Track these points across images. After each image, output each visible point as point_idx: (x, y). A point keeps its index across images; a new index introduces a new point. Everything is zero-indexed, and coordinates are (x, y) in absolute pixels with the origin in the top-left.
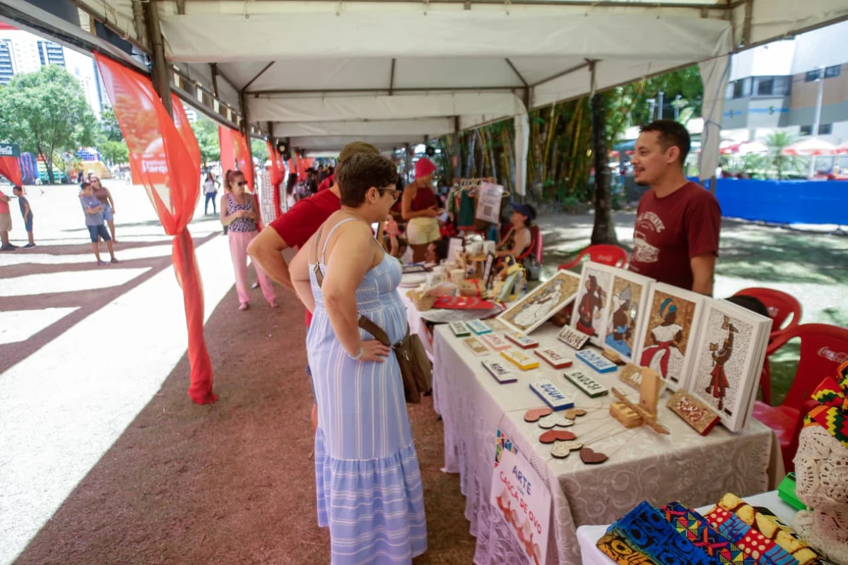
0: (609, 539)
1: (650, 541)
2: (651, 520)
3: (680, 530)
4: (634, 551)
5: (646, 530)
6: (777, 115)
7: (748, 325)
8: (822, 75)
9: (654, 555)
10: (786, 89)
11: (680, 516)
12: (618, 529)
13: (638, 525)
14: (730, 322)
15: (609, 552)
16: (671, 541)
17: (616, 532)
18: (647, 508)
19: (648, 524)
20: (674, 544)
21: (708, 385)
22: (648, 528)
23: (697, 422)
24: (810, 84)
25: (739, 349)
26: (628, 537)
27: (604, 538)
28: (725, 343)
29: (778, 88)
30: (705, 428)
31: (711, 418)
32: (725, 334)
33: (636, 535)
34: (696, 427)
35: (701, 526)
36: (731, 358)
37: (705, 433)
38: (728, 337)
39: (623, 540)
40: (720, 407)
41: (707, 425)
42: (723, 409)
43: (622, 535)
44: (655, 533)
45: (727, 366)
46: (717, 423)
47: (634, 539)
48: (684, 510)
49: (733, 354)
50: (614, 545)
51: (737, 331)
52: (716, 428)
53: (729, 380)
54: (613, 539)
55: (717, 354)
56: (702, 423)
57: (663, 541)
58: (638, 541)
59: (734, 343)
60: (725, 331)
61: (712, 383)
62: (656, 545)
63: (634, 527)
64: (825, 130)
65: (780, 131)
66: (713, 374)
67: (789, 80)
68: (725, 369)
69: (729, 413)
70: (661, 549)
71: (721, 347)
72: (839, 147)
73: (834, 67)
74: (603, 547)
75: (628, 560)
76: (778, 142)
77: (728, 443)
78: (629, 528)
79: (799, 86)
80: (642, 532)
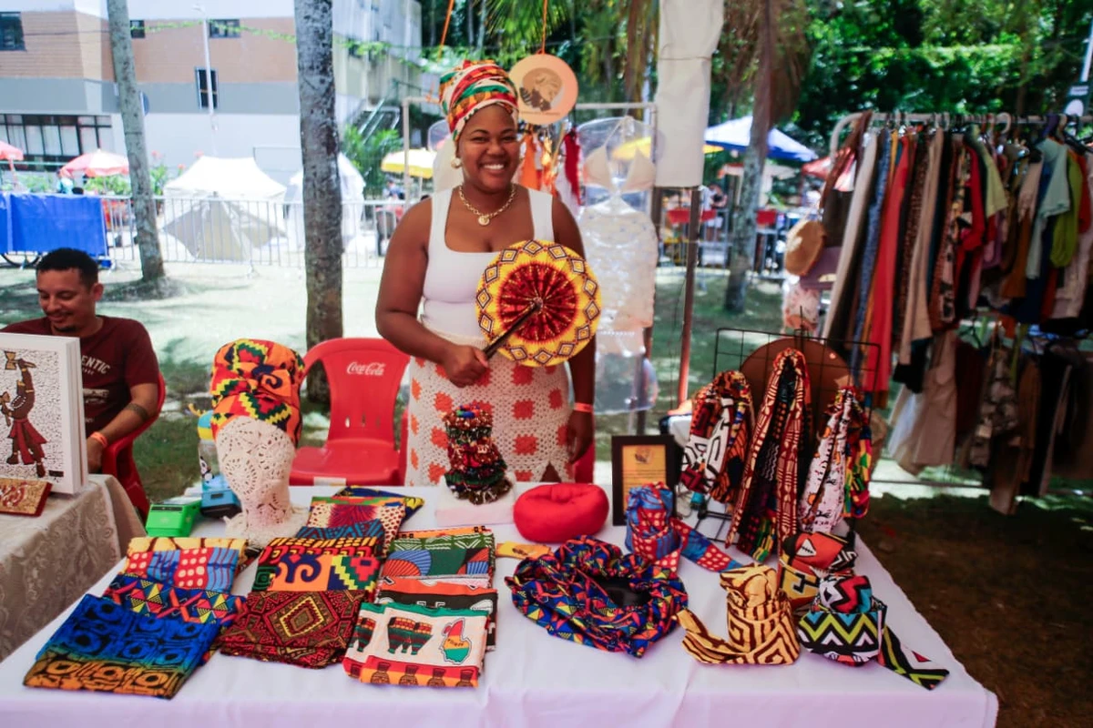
0: (42, 665)
1: (105, 640)
2: (103, 615)
3: (137, 609)
4: (83, 664)
5: (96, 630)
7: (48, 352)
9: (114, 655)
11: (131, 591)
12: (55, 646)
13: (83, 629)
14: (17, 358)
15: (46, 682)
16: (134, 628)
17: (52, 651)
18: (92, 602)
19: (98, 622)
20: (139, 630)
21: (10, 453)
22: (99, 627)
23: (21, 504)
25: (44, 388)
26: (73, 650)
27: (34, 667)
28: (19, 388)
30: (36, 505)
31: (37, 490)
32: (16, 376)
33: (84, 641)
34: (22, 511)
35: (162, 589)
36: (35, 404)
37: (38, 513)
38: (21, 378)
39: (64, 657)
40: (41, 472)
41: (38, 500)
42: (47, 474)
43: (61, 651)
44: (110, 628)
45: (33, 417)
46: (49, 494)
47: (81, 648)
48: (132, 580)
49: (37, 398)
50: (52, 670)
51: (34, 366)
52: (49, 501)
53: (42, 433)
54: (49, 663)
55: (9, 406)
56: (28, 502)
57: (122, 634)
58: (89, 649)
59: (34, 382)
60: (13, 372)
61: (14, 450)
62: (115, 641)
63: (79, 633)
66: (13, 436)
68: (31, 421)
69: (60, 474)
70: (122, 644)
71: (13, 395)
74: (35, 681)
75: (77, 676)
77: (72, 512)
78: (71, 638)
80: (91, 635)
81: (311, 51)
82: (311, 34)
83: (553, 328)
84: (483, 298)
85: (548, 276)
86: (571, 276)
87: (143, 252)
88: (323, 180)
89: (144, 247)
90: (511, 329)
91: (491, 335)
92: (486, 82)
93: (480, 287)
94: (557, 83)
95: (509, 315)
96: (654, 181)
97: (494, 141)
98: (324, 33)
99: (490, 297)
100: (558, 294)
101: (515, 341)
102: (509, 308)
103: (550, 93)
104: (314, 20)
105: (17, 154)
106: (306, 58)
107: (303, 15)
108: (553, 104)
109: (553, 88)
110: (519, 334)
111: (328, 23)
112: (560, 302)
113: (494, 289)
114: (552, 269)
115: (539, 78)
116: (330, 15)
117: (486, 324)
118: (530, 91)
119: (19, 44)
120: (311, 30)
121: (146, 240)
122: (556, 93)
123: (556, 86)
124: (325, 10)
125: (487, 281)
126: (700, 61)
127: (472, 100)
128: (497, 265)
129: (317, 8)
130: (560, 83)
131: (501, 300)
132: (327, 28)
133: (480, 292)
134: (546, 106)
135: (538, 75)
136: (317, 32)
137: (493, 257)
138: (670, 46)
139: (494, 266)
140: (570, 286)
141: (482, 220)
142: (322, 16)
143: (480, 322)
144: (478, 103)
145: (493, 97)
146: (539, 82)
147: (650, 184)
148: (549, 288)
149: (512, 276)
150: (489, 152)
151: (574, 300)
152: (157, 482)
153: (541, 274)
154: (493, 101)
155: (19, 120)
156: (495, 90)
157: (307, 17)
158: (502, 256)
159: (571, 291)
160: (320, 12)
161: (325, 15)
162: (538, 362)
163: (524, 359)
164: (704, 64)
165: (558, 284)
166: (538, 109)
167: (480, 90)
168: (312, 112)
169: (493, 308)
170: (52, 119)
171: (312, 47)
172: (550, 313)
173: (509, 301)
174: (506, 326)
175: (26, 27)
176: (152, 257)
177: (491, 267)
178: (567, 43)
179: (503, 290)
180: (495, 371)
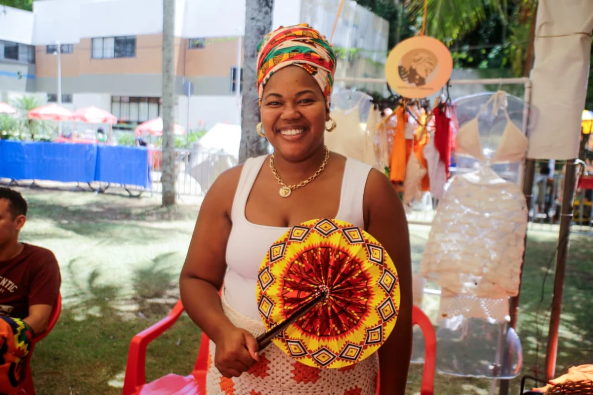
6: (24, 80)
8: (59, 50)
10: (30, 57)
24: (50, 56)
29: (23, 55)
64: (68, 99)
65: (29, 95)
67: (32, 49)
72: (76, 114)
73: (68, 45)
76: (27, 106)
79: (41, 56)
81: (254, 44)
82: (255, 31)
83: (339, 325)
84: (265, 278)
85: (340, 262)
86: (367, 265)
87: (164, 187)
88: (254, 142)
89: (165, 184)
90: (291, 318)
91: (269, 321)
92: (289, 43)
93: (263, 265)
94: (433, 61)
95: (291, 301)
96: (526, 153)
97: (289, 104)
98: (264, 30)
99: (273, 278)
100: (349, 284)
101: (294, 333)
102: (292, 293)
103: (426, 71)
104: (258, 21)
105: (114, 120)
106: (249, 49)
107: (250, 17)
108: (427, 81)
109: (429, 66)
110: (299, 325)
111: (268, 22)
112: (351, 293)
113: (278, 270)
114: (346, 254)
115: (417, 58)
116: (271, 17)
117: (265, 308)
118: (408, 69)
119: (132, 53)
120: (255, 28)
121: (168, 179)
122: (431, 70)
123: (431, 64)
124: (266, 13)
125: (272, 259)
126: (579, 36)
127: (271, 62)
128: (285, 243)
129: (260, 11)
130: (436, 60)
131: (285, 283)
132: (267, 27)
133: (262, 271)
134: (421, 82)
135: (417, 55)
136: (259, 29)
137: (281, 233)
138: (548, 24)
139: (281, 243)
140: (365, 277)
141: (284, 192)
142: (264, 18)
143: (259, 304)
144: (275, 65)
145: (291, 58)
146: (416, 61)
147: (522, 156)
148: (339, 276)
149: (300, 258)
150: (282, 117)
151: (368, 294)
152: (84, 375)
153: (333, 259)
154: (290, 62)
155: (128, 100)
156: (293, 51)
157: (253, 19)
158: (291, 233)
159: (364, 284)
160: (262, 14)
161: (267, 16)
162: (317, 362)
163: (302, 356)
164: (582, 40)
165: (351, 273)
166: (413, 85)
167: (279, 53)
168: (250, 89)
169: (274, 291)
170: (147, 99)
171: (255, 40)
172: (336, 305)
173: (294, 286)
174: (286, 313)
175: (138, 44)
176: (169, 192)
177: (277, 244)
178: (498, 47)
179: (289, 272)
180: (273, 363)
